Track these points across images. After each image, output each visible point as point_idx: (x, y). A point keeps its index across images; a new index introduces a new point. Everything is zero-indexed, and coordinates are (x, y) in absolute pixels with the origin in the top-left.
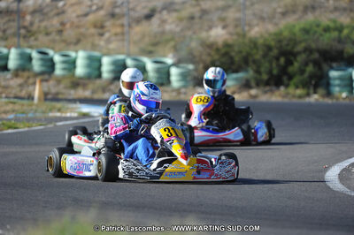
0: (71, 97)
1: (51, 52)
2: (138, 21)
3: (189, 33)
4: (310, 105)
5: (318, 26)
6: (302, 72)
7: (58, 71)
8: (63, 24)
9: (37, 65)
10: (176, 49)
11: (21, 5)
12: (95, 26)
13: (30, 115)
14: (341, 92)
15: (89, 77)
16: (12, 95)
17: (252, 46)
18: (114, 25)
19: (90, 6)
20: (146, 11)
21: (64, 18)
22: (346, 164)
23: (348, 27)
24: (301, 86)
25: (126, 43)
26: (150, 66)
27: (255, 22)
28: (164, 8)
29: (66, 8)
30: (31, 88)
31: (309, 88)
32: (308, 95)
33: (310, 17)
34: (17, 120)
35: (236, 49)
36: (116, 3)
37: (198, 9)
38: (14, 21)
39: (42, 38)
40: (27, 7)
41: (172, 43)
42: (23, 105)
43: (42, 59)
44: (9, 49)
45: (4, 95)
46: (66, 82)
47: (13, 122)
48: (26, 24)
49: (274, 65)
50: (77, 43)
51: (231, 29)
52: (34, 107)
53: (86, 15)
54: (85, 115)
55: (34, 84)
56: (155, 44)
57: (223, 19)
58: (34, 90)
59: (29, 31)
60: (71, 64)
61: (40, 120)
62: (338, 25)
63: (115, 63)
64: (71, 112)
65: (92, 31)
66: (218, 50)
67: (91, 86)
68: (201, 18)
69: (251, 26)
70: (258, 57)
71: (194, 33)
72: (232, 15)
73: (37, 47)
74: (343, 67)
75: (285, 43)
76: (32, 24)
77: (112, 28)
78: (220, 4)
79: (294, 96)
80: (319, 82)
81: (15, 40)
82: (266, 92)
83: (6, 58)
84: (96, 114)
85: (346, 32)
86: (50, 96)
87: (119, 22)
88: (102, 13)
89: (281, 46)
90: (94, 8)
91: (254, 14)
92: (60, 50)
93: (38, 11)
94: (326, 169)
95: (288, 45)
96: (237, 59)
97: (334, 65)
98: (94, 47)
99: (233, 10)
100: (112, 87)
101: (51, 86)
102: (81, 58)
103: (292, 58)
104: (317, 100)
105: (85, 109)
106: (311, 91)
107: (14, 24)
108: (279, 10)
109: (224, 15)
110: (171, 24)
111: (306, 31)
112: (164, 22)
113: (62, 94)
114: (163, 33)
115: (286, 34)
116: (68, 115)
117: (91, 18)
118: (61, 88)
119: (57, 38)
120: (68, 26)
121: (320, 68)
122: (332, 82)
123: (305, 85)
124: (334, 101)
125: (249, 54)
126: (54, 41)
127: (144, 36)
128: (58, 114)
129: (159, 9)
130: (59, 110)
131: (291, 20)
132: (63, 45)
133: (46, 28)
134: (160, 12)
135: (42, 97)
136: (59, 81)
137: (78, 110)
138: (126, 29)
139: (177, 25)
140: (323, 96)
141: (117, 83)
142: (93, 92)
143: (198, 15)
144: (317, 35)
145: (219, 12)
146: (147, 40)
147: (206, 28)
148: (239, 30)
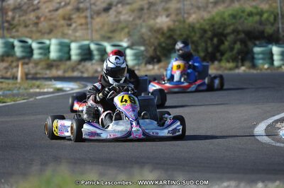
0: (46, 76)
1: (30, 41)
2: (98, 13)
3: (138, 22)
4: (239, 75)
5: (243, 12)
6: (232, 49)
7: (36, 56)
8: (38, 18)
9: (18, 51)
10: (129, 35)
11: (4, 4)
12: (64, 19)
13: (15, 92)
14: (263, 64)
15: (60, 60)
17: (191, 29)
18: (79, 17)
19: (60, 3)
20: (104, 5)
21: (39, 13)
22: (270, 121)
23: (267, 12)
24: (231, 61)
25: (90, 31)
26: (109, 49)
27: (193, 11)
28: (118, 3)
30: (15, 70)
31: (237, 62)
32: (237, 67)
33: (237, 5)
34: (4, 95)
35: (178, 32)
37: (146, 2)
39: (22, 30)
40: (9, 5)
41: (126, 30)
42: (9, 84)
43: (22, 47)
46: (43, 64)
48: (9, 19)
49: (209, 45)
50: (50, 32)
51: (173, 17)
52: (18, 85)
53: (57, 10)
54: (59, 90)
55: (17, 66)
56: (113, 31)
57: (166, 10)
58: (18, 71)
59: (11, 25)
60: (47, 50)
61: (23, 95)
62: (259, 10)
63: (81, 48)
64: (47, 88)
65: (62, 22)
66: (163, 34)
67: (62, 67)
68: (148, 9)
69: (189, 14)
70: (195, 38)
71: (144, 21)
72: (173, 5)
73: (18, 37)
74: (265, 44)
75: (217, 26)
76: (13, 18)
77: (78, 19)
79: (226, 69)
80: (245, 56)
84: (68, 89)
85: (265, 16)
86: (30, 76)
87: (84, 14)
88: (69, 8)
89: (214, 29)
90: (63, 4)
91: (192, 5)
92: (37, 39)
93: (17, 8)
94: (255, 126)
95: (219, 28)
97: (257, 42)
98: (64, 35)
99: (174, 2)
100: (80, 67)
102: (54, 44)
103: (223, 38)
104: (244, 71)
105: (59, 85)
106: (240, 64)
109: (167, 6)
110: (125, 14)
111: (234, 16)
112: (119, 13)
113: (40, 74)
114: (119, 22)
115: (217, 19)
116: (46, 90)
117: (61, 12)
118: (38, 69)
119: (34, 29)
120: (42, 19)
121: (246, 45)
122: (256, 56)
123: (234, 59)
124: (259, 71)
125: (188, 37)
126: (31, 32)
127: (103, 25)
128: (38, 90)
129: (115, 3)
130: (38, 87)
131: (221, 8)
132: (39, 34)
133: (24, 21)
134: (116, 5)
135: (24, 77)
136: (37, 63)
137: (54, 86)
138: (89, 20)
139: (130, 16)
140: (250, 68)
141: (83, 63)
142: (65, 72)
143: (146, 6)
144: (243, 19)
145: (163, 4)
146: (106, 28)
147: (153, 17)
148: (180, 17)
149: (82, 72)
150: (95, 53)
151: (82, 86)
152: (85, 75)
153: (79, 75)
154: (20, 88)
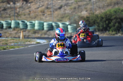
0: (33, 37)
1: (26, 22)
2: (56, 10)
3: (74, 13)
4: (117, 37)
5: (119, 10)
6: (114, 26)
7: (29, 28)
8: (30, 11)
9: (21, 26)
10: (70, 19)
11: (15, 5)
12: (41, 12)
13: (19, 44)
15: (39, 30)
16: (13, 37)
17: (96, 17)
18: (48, 11)
19: (39, 5)
20: (59, 6)
21: (30, 9)
24: (114, 31)
25: (52, 17)
26: (61, 25)
27: (97, 9)
28: (65, 5)
29: (31, 6)
30: (19, 34)
31: (117, 31)
32: (116, 34)
33: (117, 7)
34: (14, 45)
35: (91, 18)
36: (48, 3)
37: (77, 5)
38: (13, 11)
39: (23, 17)
40: (17, 6)
41: (68, 17)
42: (16, 40)
43: (23, 24)
44: (11, 20)
45: (10, 37)
46: (32, 32)
47: (13, 46)
48: (17, 12)
49: (104, 24)
50: (35, 18)
51: (89, 12)
52: (20, 41)
53: (38, 8)
54: (38, 43)
55: (20, 33)
56: (63, 18)
57: (86, 8)
59: (18, 14)
60: (33, 25)
61: (23, 45)
63: (48, 25)
64: (33, 42)
65: (41, 13)
66: (84, 19)
67: (40, 33)
68: (78, 8)
70: (98, 21)
71: (76, 13)
72: (89, 7)
73: (21, 20)
75: (108, 16)
76: (19, 12)
78: (85, 3)
79: (111, 34)
81: (14, 17)
82: (102, 33)
83: (10, 24)
84: (42, 43)
86: (26, 37)
87: (50, 10)
88: (43, 7)
89: (107, 17)
90: (41, 5)
91: (97, 6)
93: (20, 8)
95: (109, 17)
96: (91, 22)
98: (41, 19)
99: (89, 5)
100: (48, 33)
101: (26, 33)
102: (36, 23)
103: (110, 21)
104: (119, 35)
105: (38, 41)
106: (118, 32)
107: (13, 12)
108: (106, 5)
110: (68, 11)
111: (115, 12)
112: (65, 10)
113: (31, 36)
114: (65, 14)
115: (108, 13)
116: (32, 43)
117: (40, 9)
118: (30, 34)
119: (28, 16)
120: (32, 12)
121: (120, 24)
123: (115, 30)
125: (95, 20)
126: (27, 17)
127: (58, 15)
128: (29, 43)
129: (63, 5)
130: (29, 42)
131: (110, 8)
132: (30, 19)
133: (24, 13)
134: (64, 6)
135: (23, 37)
136: (29, 31)
137: (36, 41)
138: (52, 13)
139: (70, 11)
140: (122, 34)
141: (49, 31)
142: (41, 35)
143: (77, 7)
144: (119, 13)
145: (85, 6)
146: (59, 16)
147: (80, 11)
148: (91, 12)
149: (49, 35)
150: (55, 27)
151: (48, 41)
152: (50, 37)
153: (48, 36)
154: (21, 42)
